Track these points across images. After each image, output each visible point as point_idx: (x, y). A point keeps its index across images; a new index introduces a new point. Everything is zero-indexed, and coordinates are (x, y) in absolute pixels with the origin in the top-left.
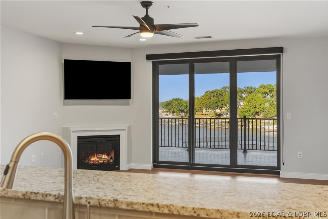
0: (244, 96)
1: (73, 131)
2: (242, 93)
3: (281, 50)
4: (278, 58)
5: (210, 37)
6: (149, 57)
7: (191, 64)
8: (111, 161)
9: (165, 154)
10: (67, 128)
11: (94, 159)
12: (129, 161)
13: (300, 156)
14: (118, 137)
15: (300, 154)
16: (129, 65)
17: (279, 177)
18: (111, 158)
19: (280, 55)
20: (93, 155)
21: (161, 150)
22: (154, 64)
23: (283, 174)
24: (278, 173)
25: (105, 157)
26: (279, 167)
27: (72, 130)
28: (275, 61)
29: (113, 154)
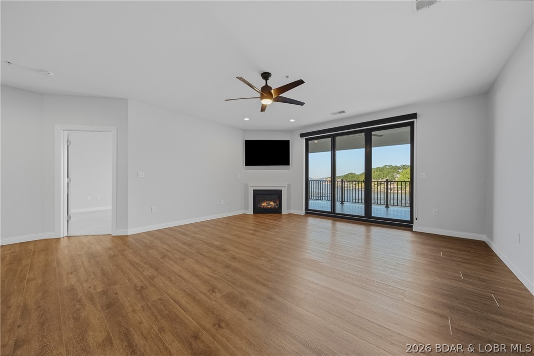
0: (400, 171)
1: (251, 186)
2: (399, 169)
3: (414, 116)
4: (412, 125)
5: (344, 112)
6: (302, 135)
7: (333, 138)
8: (277, 207)
9: (314, 205)
10: (247, 184)
11: (264, 204)
12: (288, 208)
13: (435, 213)
14: (280, 191)
15: (435, 211)
16: (288, 142)
17: (411, 230)
18: (277, 205)
19: (414, 121)
20: (263, 201)
21: (310, 202)
22: (307, 141)
23: (415, 228)
24: (412, 227)
25: (272, 203)
26: (412, 221)
27: (249, 185)
28: (408, 128)
29: (278, 202)
